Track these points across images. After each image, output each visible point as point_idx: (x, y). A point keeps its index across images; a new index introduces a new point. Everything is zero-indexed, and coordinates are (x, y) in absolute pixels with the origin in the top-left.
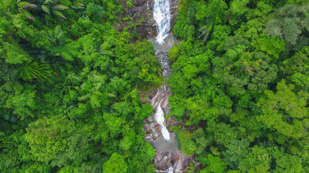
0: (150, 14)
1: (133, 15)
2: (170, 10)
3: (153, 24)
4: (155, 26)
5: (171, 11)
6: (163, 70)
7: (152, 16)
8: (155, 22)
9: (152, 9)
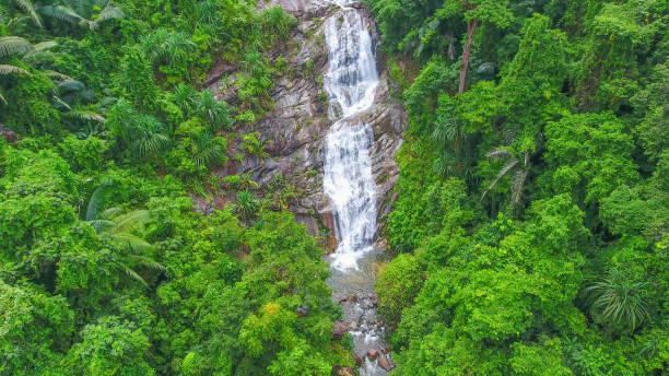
0: (312, 180)
1: (260, 176)
2: (373, 173)
3: (322, 207)
4: (330, 215)
5: (376, 176)
6: (359, 363)
7: (319, 185)
8: (327, 202)
9: (318, 167)
